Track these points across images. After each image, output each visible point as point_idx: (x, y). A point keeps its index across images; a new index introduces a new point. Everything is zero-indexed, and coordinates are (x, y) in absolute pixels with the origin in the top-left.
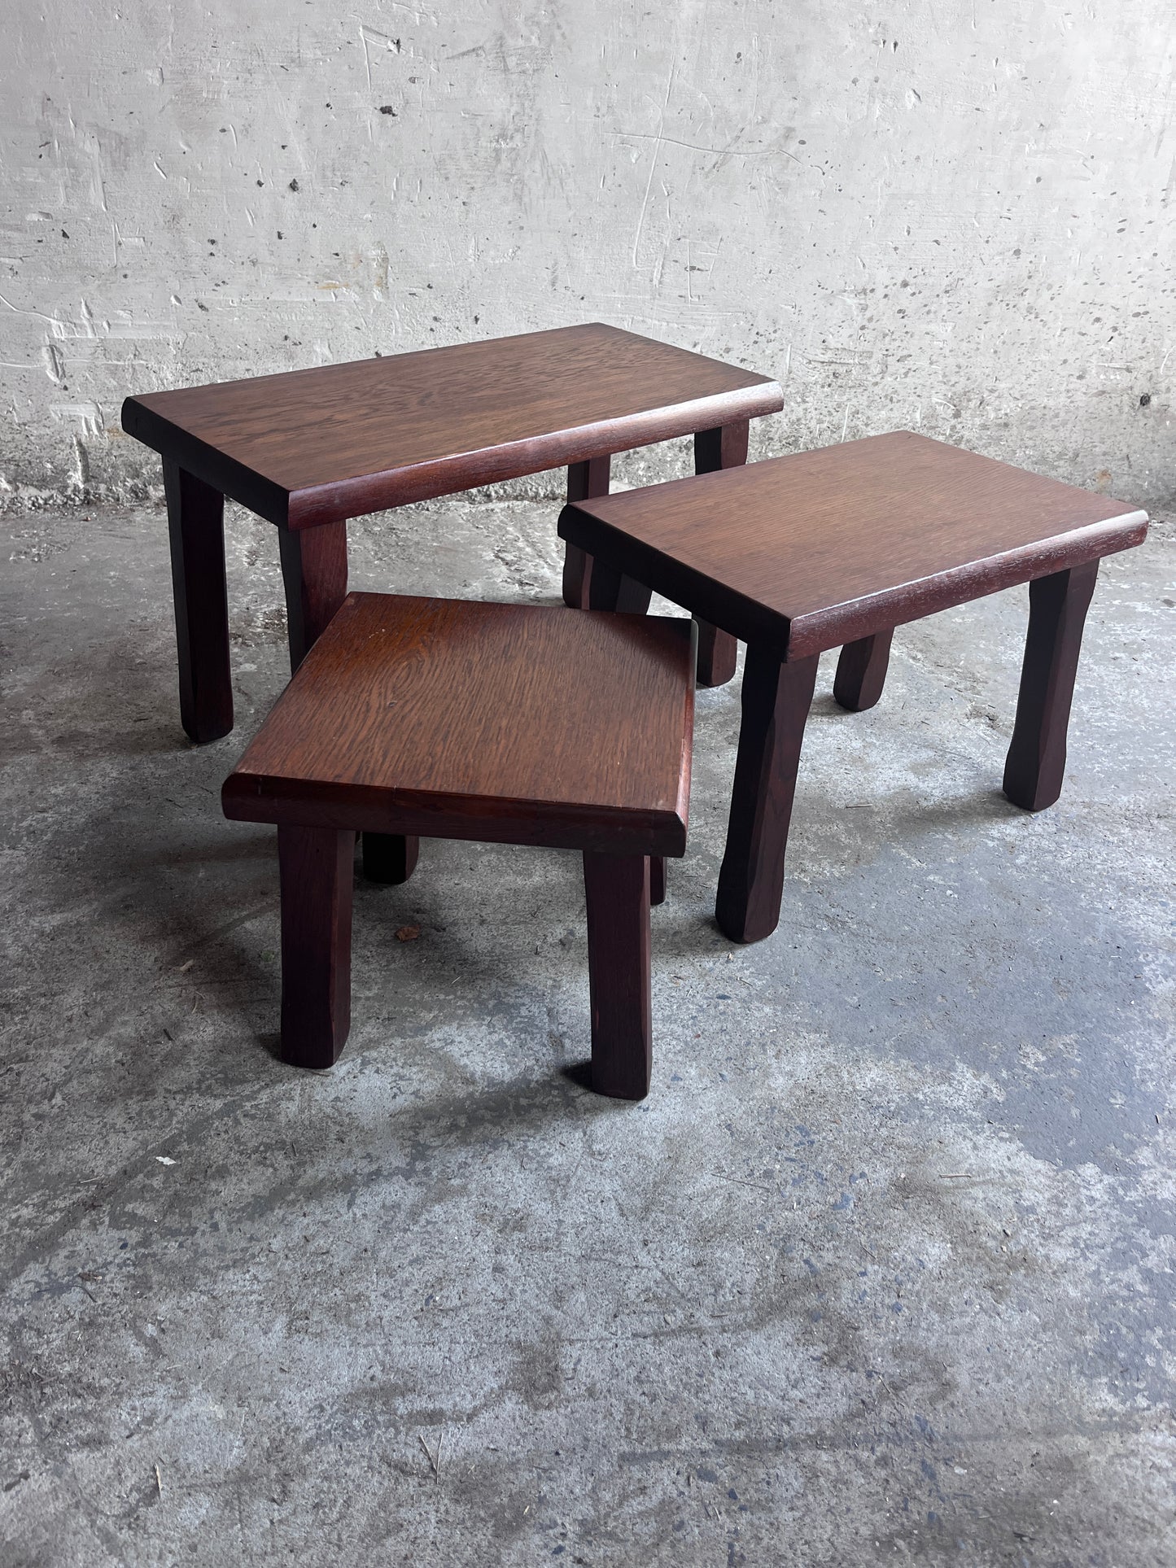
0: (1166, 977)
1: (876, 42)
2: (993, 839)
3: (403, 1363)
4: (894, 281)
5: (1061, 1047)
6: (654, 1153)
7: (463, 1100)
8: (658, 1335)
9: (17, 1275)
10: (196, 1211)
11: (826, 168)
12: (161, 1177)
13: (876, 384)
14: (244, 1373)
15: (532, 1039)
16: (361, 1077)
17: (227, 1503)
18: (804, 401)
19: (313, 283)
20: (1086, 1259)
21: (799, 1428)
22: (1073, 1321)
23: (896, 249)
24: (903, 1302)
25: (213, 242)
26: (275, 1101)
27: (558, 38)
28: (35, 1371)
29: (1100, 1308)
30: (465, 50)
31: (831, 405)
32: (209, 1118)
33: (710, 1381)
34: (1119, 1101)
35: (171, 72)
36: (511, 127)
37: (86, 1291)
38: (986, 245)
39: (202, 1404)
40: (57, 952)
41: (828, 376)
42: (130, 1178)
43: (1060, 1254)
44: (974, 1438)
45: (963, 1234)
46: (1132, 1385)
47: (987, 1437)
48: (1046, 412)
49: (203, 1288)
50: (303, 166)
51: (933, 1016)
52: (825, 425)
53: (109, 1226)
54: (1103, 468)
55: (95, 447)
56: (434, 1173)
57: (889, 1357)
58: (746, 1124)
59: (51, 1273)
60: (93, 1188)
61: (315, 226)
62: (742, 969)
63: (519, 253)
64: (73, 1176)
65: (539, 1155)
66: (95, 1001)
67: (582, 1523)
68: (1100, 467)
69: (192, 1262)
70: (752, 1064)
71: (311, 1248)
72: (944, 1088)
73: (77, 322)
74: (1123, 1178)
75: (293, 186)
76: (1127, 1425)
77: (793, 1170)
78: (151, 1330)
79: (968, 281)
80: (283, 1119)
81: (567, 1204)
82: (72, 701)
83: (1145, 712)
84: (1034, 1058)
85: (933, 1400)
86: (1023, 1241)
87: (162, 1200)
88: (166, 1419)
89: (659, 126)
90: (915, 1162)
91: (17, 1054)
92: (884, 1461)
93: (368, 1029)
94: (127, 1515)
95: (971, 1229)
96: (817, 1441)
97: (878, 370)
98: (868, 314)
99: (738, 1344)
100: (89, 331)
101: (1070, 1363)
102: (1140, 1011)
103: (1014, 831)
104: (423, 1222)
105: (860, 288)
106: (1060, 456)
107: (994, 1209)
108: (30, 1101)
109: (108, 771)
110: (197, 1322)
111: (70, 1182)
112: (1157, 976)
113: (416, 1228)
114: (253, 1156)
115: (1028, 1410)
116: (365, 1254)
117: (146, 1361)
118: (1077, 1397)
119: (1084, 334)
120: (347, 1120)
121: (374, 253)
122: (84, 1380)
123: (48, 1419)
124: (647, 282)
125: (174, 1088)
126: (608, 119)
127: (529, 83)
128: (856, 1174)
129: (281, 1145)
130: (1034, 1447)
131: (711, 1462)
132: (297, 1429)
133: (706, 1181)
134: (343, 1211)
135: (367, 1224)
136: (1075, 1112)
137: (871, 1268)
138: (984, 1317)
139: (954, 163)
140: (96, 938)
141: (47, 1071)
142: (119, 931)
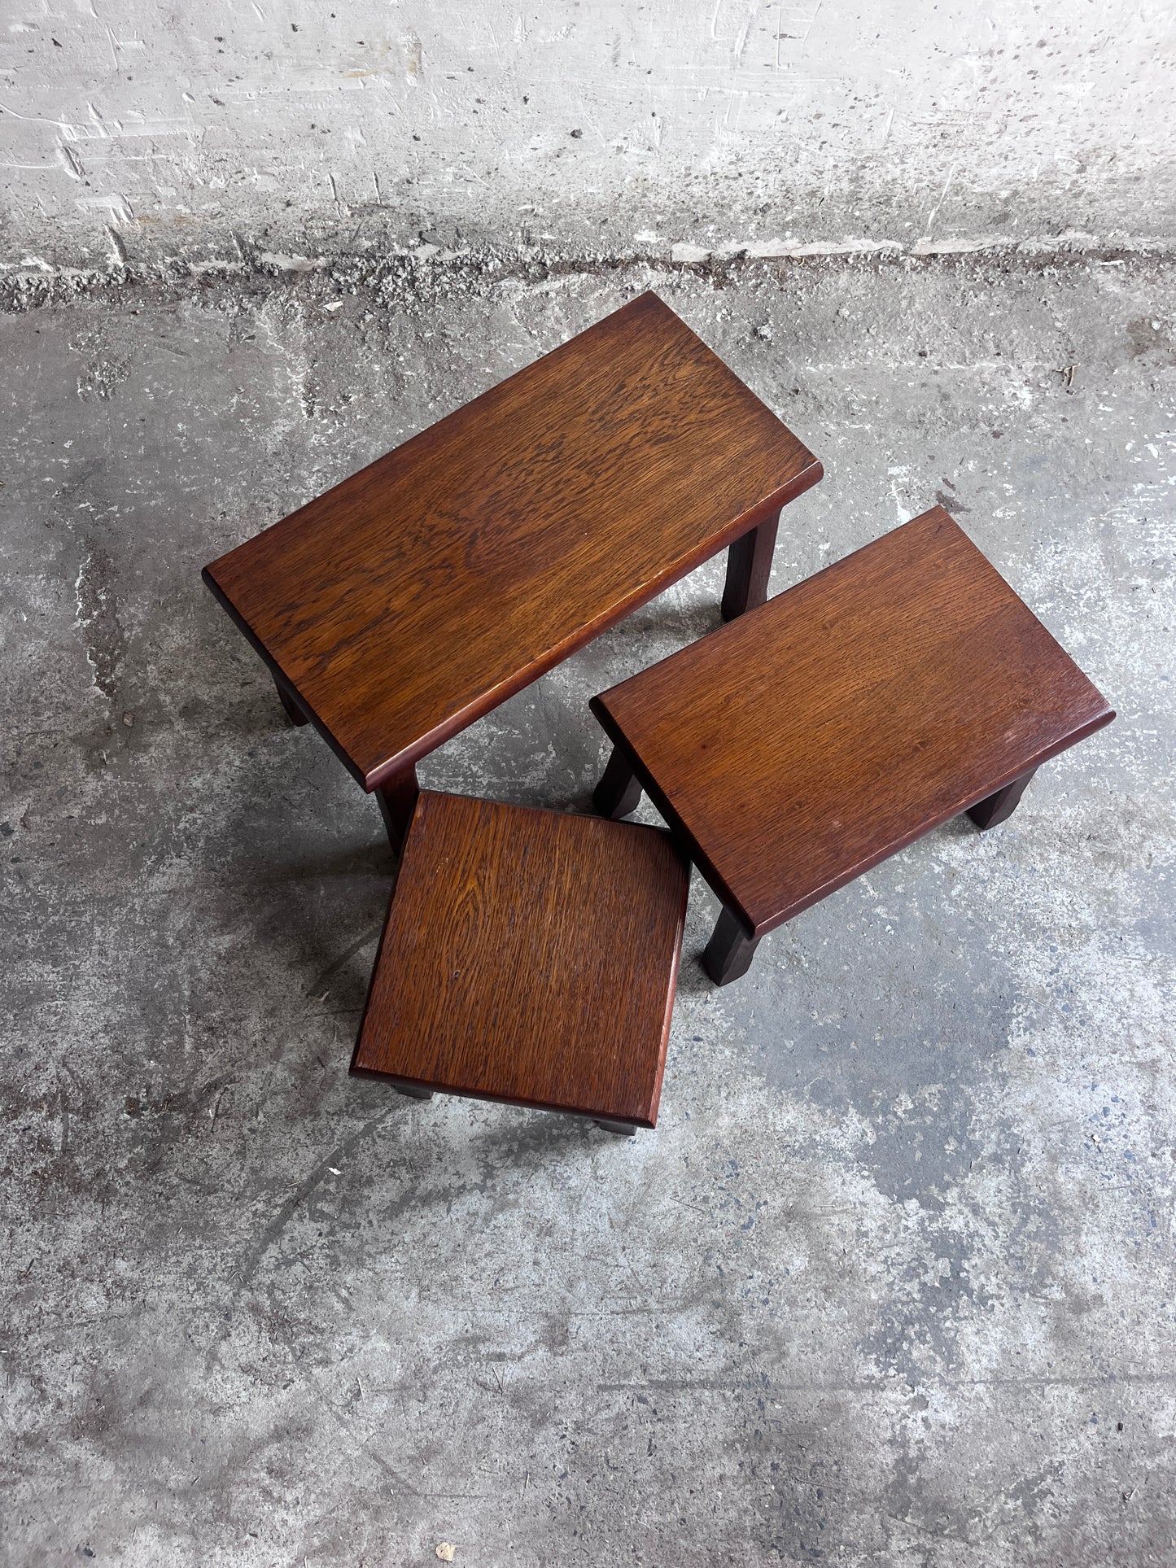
0: (1025, 1030)
2: (940, 863)
3: (483, 1323)
5: (927, 1096)
6: (636, 1179)
7: (515, 1129)
8: (626, 1312)
9: (264, 1252)
10: (358, 1211)
12: (334, 1184)
14: (397, 1324)
16: (449, 1105)
17: (396, 1401)
19: (336, 72)
20: (889, 1272)
21: (696, 1376)
22: (868, 1317)
24: (770, 1298)
26: (396, 1124)
28: (285, 1316)
29: (885, 1309)
32: (356, 1137)
33: (651, 1344)
34: (950, 1148)
37: (305, 1265)
39: (377, 1342)
40: (234, 977)
42: (316, 1183)
43: (874, 1268)
44: (790, 1388)
45: (818, 1252)
46: (889, 1360)
47: (798, 1388)
49: (369, 1266)
51: (844, 1062)
52: (924, 184)
53: (310, 1219)
55: (129, 233)
56: (498, 1189)
57: (754, 1334)
58: (697, 1158)
59: (283, 1251)
60: (296, 1190)
62: (716, 1010)
64: (282, 1180)
65: (562, 1177)
66: (268, 1026)
67: (576, 1423)
69: (361, 1247)
70: (708, 1105)
71: (428, 1242)
72: (836, 1130)
73: (87, 123)
74: (932, 1212)
76: (879, 1387)
77: (721, 1197)
78: (344, 1293)
80: (403, 1140)
81: (579, 1217)
84: (906, 1103)
85: (772, 1363)
86: (854, 1258)
87: (337, 1201)
88: (360, 1350)
90: (801, 1194)
91: (228, 1075)
92: (738, 1398)
94: (347, 1406)
95: (824, 1247)
96: (703, 1384)
99: (670, 1321)
100: (101, 131)
101: (858, 1344)
102: (995, 1064)
103: (961, 854)
104: (492, 1227)
107: (842, 1233)
108: (244, 1118)
110: (368, 1289)
111: (281, 1185)
112: (1019, 1029)
113: (488, 1231)
114: (388, 1170)
115: (825, 1373)
116: (459, 1248)
117: (344, 1312)
118: (856, 1366)
120: (443, 1143)
122: (313, 1323)
125: (331, 1110)
128: (762, 1202)
129: (403, 1162)
130: (822, 1395)
131: (645, 1393)
132: (429, 1360)
133: (667, 1203)
134: (444, 1215)
135: (459, 1226)
136: (918, 1155)
137: (756, 1273)
138: (815, 1310)
140: (257, 962)
141: (249, 1091)
142: (273, 956)
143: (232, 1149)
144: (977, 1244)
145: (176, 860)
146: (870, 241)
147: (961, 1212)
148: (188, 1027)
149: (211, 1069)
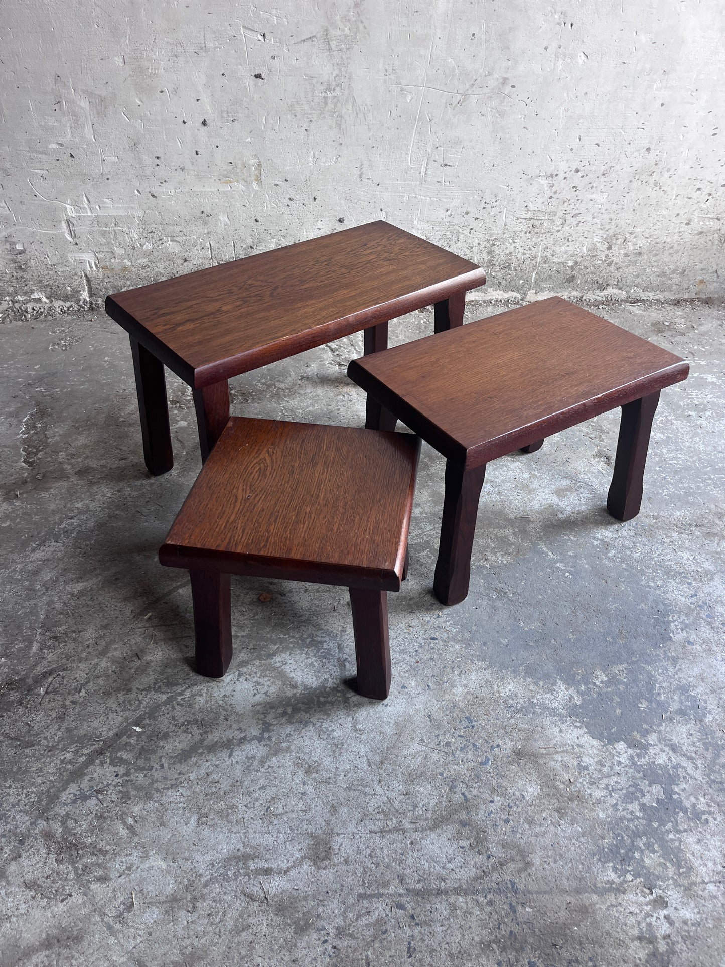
0: (682, 630)
1: (559, 24)
2: (597, 540)
3: (254, 843)
4: (571, 169)
5: (617, 672)
6: (389, 730)
7: (290, 698)
8: (383, 832)
9: (64, 790)
10: (153, 757)
11: (528, 101)
12: (135, 738)
13: (559, 231)
14: (175, 845)
15: (329, 662)
16: (238, 683)
17: (166, 912)
18: (514, 242)
19: (217, 180)
20: (611, 797)
21: (449, 884)
22: (599, 832)
23: (572, 149)
24: (510, 818)
25: (158, 158)
26: (193, 696)
27: (361, 28)
28: (74, 841)
29: (614, 825)
30: (303, 39)
31: (531, 244)
32: (159, 705)
33: (407, 857)
34: (643, 705)
35: (130, 58)
36: (334, 83)
37: (99, 800)
38: (629, 146)
39: (155, 861)
40: (81, 606)
41: (529, 227)
42: (120, 738)
43: (598, 794)
44: (538, 893)
45: (548, 781)
46: (625, 868)
47: (545, 893)
48: (665, 245)
49: (155, 799)
50: (210, 111)
51: (548, 652)
52: (527, 256)
53: (110, 764)
54: (701, 278)
55: (95, 277)
56: (274, 739)
57: (500, 847)
58: (439, 715)
59: (81, 789)
60: (101, 743)
61: (217, 146)
63: (339, 159)
64: (91, 736)
65: (328, 730)
66: (100, 635)
67: (337, 929)
68: (699, 278)
69: (151, 784)
70: (445, 679)
71: (210, 779)
72: (548, 696)
73: (82, 206)
74: (638, 751)
75: (204, 123)
76: (619, 890)
77: (461, 742)
78: (130, 821)
79: (617, 167)
80: (197, 707)
81: (341, 758)
82: (86, 446)
83: (700, 454)
84: (601, 677)
85: (520, 871)
86: (579, 785)
87: (136, 751)
88: (138, 868)
89: (424, 80)
90: (527, 739)
91: (62, 666)
92: (490, 903)
93: (242, 655)
94: (119, 916)
95: (552, 778)
96: (458, 891)
97: (560, 223)
98: (554, 189)
99: (422, 838)
100: (89, 211)
101: (594, 854)
102: (664, 651)
103: (610, 535)
104: (266, 767)
105: (549, 174)
106: (674, 271)
107: (566, 767)
108: (69, 694)
109: (106, 492)
110: (153, 817)
111: (89, 740)
112: (678, 629)
113: (263, 770)
114: (181, 728)
115: (568, 879)
116: (236, 784)
117: (128, 837)
118: (595, 873)
119: (690, 198)
120: (230, 708)
121: (253, 161)
122: (98, 846)
123: (80, 866)
124: (418, 174)
125: (141, 687)
126: (393, 77)
127: (344, 57)
128: (495, 745)
129: (196, 721)
130: (569, 899)
131: (403, 900)
132: (201, 875)
133: (415, 747)
134: (226, 759)
135: (238, 767)
136: (618, 711)
137: (496, 799)
138: (552, 828)
139: (608, 95)
140: (100, 598)
141: (77, 676)
142: (113, 594)
143: (54, 715)
144: (681, 772)
145: (53, 544)
146: (502, 292)
147: (662, 750)
148: (38, 637)
149: (49, 662)
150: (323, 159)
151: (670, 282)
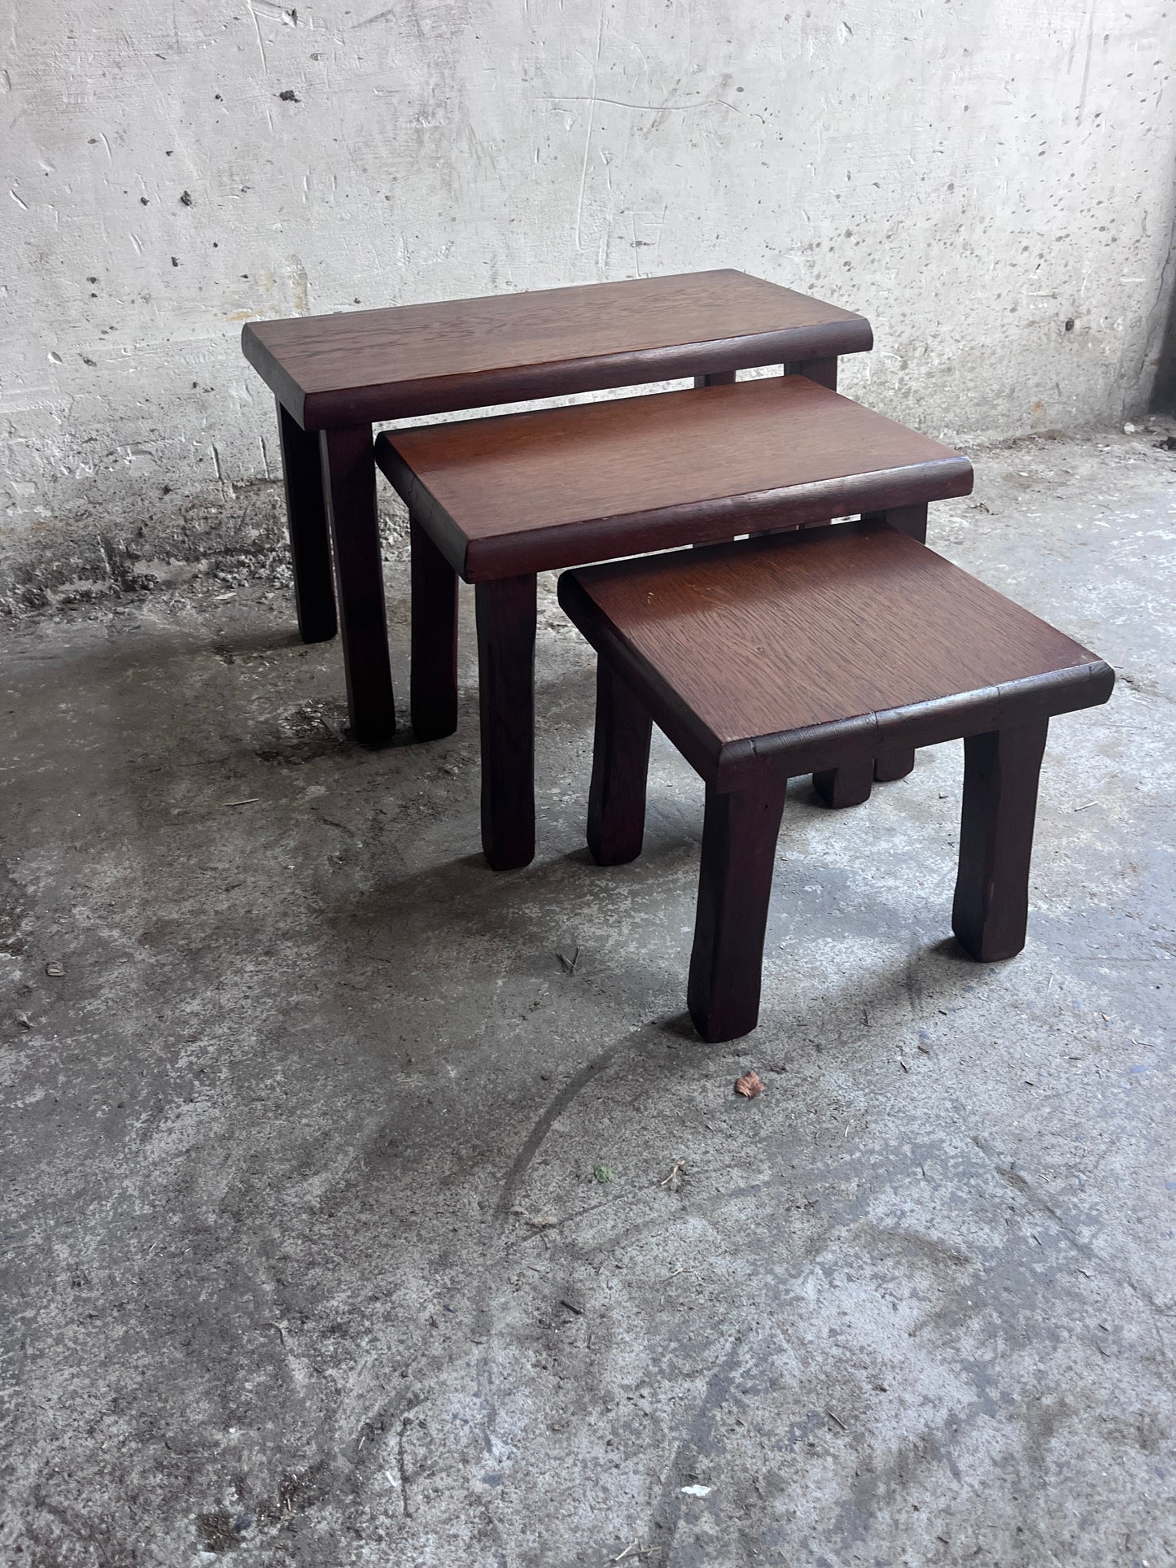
4: (838, 232)
10: (784, 1549)
11: (766, 115)
12: (706, 1516)
15: (985, 1183)
16: (837, 1292)
19: (220, 315)
23: (838, 197)
25: (93, 280)
26: (764, 1359)
30: (371, 14)
32: (703, 1410)
35: (20, 74)
36: (431, 102)
38: (922, 183)
40: (350, 1232)
42: (671, 1531)
48: (984, 350)
50: (195, 174)
54: (1037, 400)
61: (216, 245)
63: (453, 249)
64: (597, 1552)
66: (444, 1286)
68: (1034, 399)
71: (958, 1552)
75: (185, 200)
79: (908, 223)
80: (792, 1382)
87: (733, 1548)
89: (591, 86)
91: (400, 1396)
93: (797, 1225)
98: (815, 271)
104: (1053, 1468)
105: (806, 244)
106: (998, 396)
108: (465, 1461)
113: (1053, 1479)
114: (796, 1447)
119: (1014, 265)
120: (867, 1360)
121: (288, 269)
125: (631, 1381)
126: (537, 82)
127: (447, 48)
129: (817, 1420)
134: (955, 1485)
135: (995, 1493)
139: (888, 98)
140: (385, 1198)
141: (455, 1407)
142: (407, 1180)
143: (465, 1533)
145: (185, 1108)
148: (291, 1342)
149: (360, 1396)
150: (424, 253)
151: (994, 412)
